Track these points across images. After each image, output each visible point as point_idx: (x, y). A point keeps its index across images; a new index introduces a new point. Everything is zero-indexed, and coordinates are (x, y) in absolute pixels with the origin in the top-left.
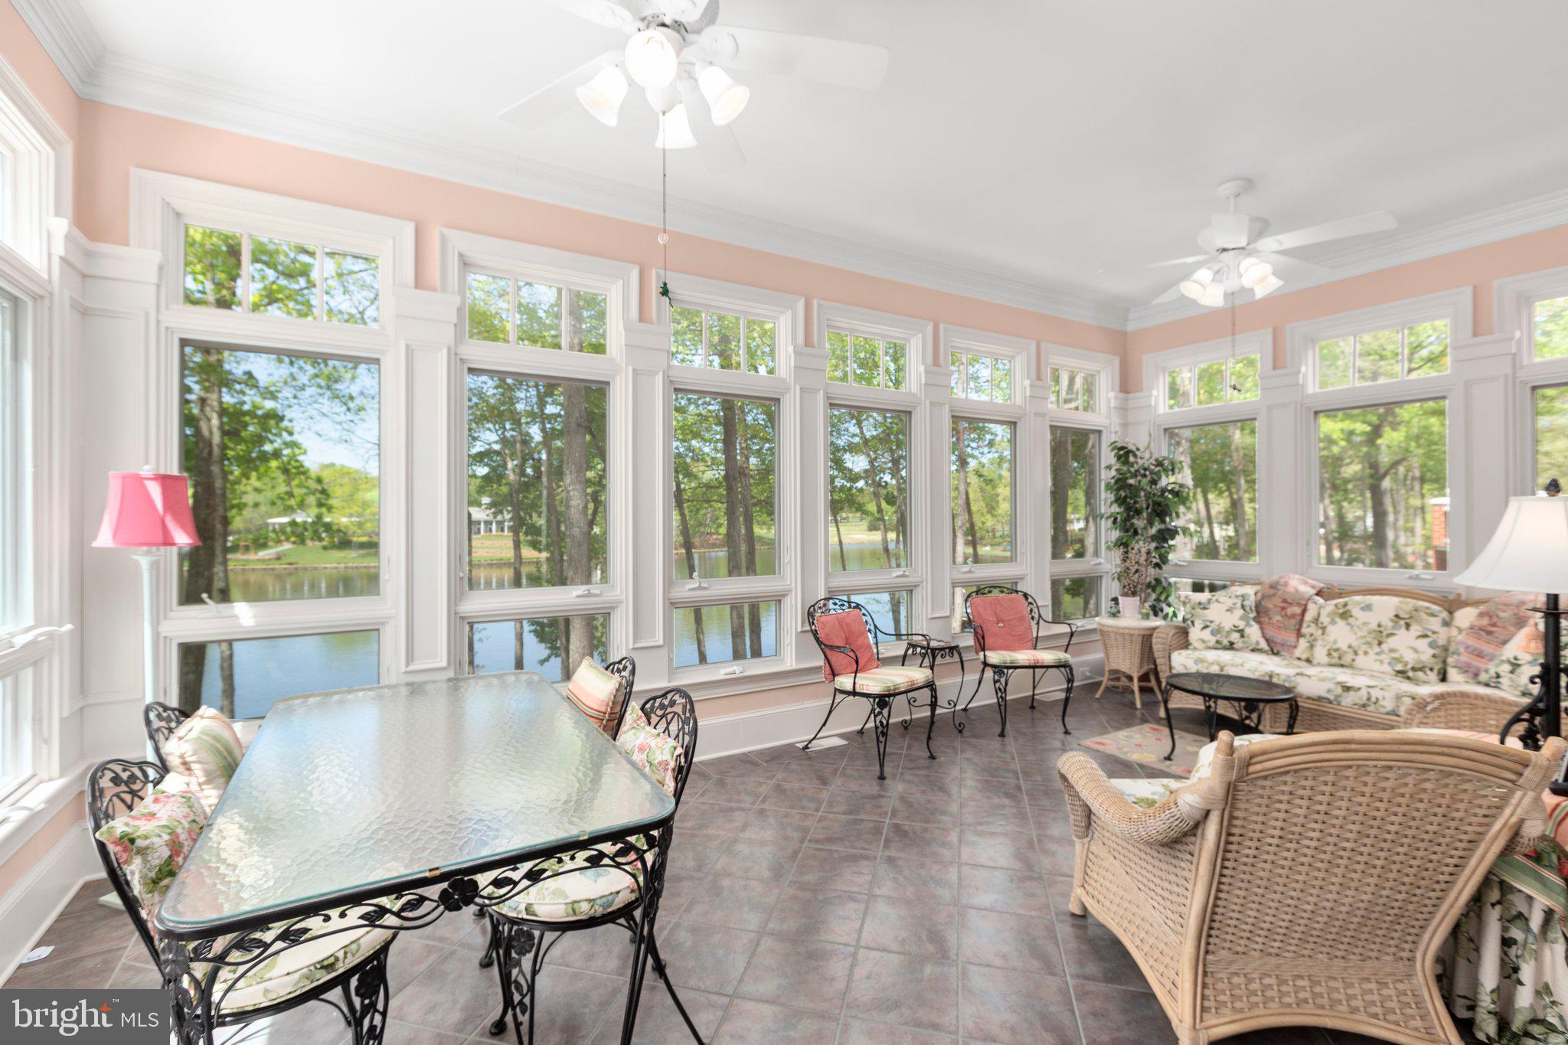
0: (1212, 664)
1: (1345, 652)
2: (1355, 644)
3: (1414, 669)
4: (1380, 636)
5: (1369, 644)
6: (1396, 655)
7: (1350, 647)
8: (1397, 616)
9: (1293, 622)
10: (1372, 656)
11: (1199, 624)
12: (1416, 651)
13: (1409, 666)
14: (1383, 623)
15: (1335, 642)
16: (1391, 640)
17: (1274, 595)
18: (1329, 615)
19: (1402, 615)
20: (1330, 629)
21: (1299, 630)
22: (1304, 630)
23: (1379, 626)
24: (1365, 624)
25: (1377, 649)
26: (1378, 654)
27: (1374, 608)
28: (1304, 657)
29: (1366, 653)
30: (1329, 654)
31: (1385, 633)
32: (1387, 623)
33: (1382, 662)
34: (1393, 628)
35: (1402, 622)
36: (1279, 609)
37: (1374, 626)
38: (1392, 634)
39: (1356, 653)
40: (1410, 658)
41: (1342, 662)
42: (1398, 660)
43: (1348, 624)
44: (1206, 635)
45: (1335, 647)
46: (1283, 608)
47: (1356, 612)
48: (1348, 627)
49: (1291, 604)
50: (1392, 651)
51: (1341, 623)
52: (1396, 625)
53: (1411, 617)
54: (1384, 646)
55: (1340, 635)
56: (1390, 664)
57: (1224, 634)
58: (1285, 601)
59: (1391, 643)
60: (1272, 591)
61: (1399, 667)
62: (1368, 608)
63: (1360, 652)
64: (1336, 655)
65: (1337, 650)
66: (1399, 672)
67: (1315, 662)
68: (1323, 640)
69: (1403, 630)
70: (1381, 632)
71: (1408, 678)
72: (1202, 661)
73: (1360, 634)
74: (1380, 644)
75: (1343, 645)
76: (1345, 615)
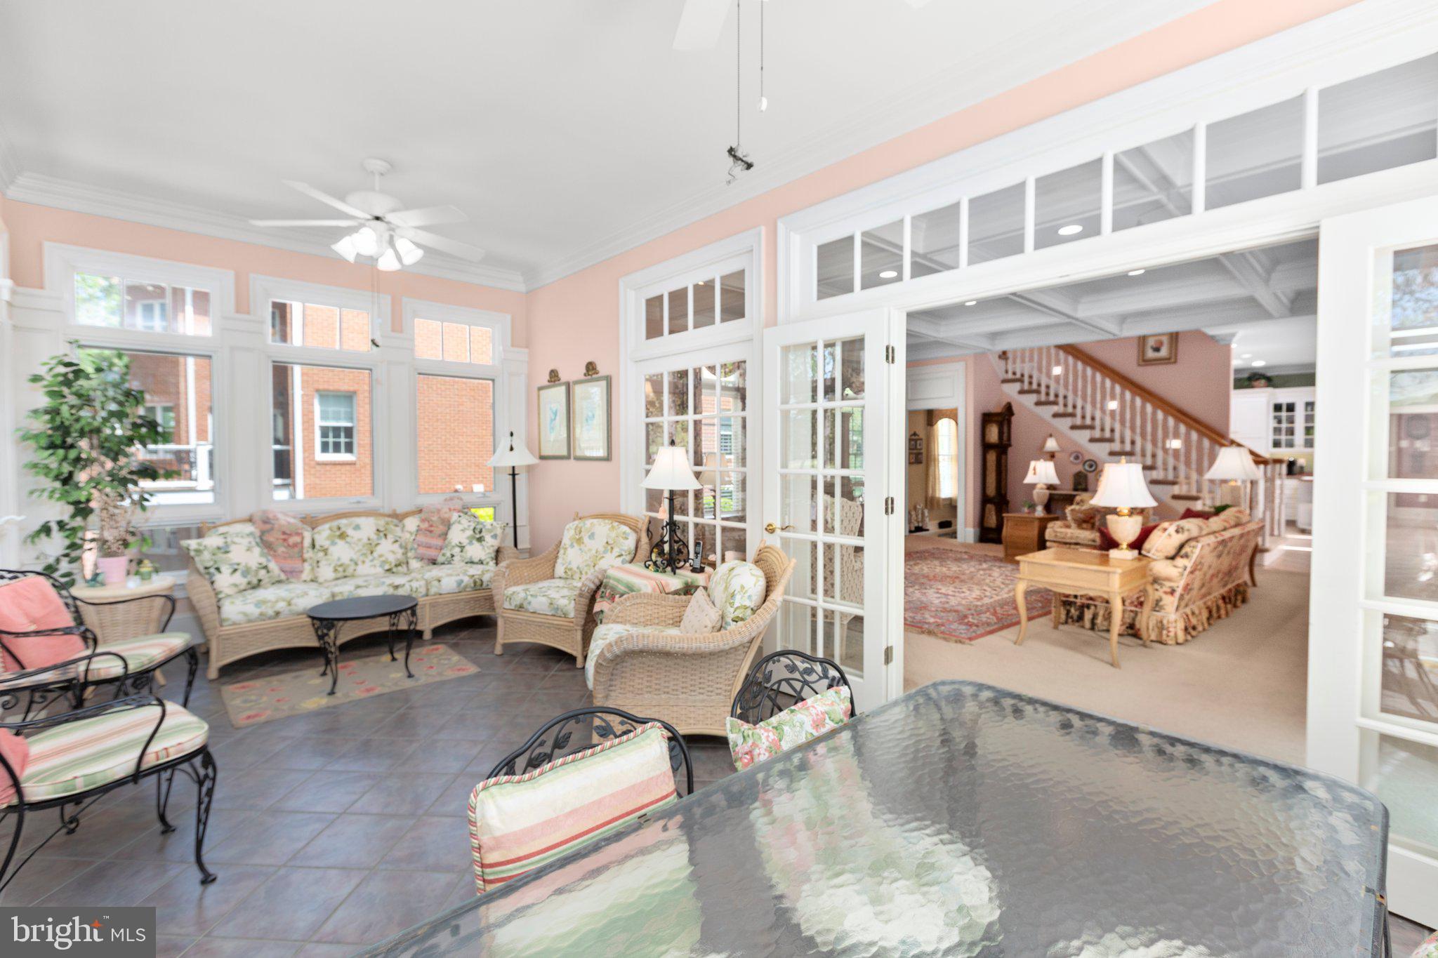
0: (277, 601)
1: (348, 566)
2: (355, 557)
3: (396, 566)
4: (371, 547)
5: (364, 554)
6: (383, 559)
7: (351, 560)
8: (378, 530)
9: (296, 550)
10: (368, 563)
11: (226, 570)
12: (393, 552)
13: (393, 564)
14: (371, 537)
15: (339, 559)
16: (379, 548)
17: (272, 529)
18: (328, 538)
19: (382, 529)
20: (332, 549)
21: (302, 556)
22: (306, 556)
23: (369, 539)
24: (359, 540)
25: (370, 557)
26: (372, 561)
27: (362, 526)
28: (308, 579)
29: (364, 562)
30: (336, 570)
31: (374, 544)
32: (373, 537)
33: (375, 566)
34: (378, 539)
35: (382, 534)
36: (281, 541)
37: (365, 540)
38: (378, 544)
39: (356, 564)
40: (392, 559)
41: (346, 574)
42: (385, 562)
43: (347, 542)
44: (238, 579)
45: (339, 563)
46: (285, 540)
47: (350, 532)
48: (347, 546)
49: (290, 535)
50: (381, 556)
51: (340, 543)
52: (379, 538)
53: (386, 530)
54: (375, 554)
55: (342, 552)
56: (381, 566)
57: (253, 573)
58: (284, 533)
59: (379, 550)
60: (268, 527)
61: (387, 567)
62: (357, 527)
63: (360, 563)
64: (340, 569)
65: (341, 565)
66: (388, 570)
67: (321, 580)
68: (327, 560)
69: (383, 539)
70: (371, 544)
71: (393, 573)
72: (264, 602)
73: (357, 548)
74: (372, 553)
75: (346, 560)
76: (343, 536)
